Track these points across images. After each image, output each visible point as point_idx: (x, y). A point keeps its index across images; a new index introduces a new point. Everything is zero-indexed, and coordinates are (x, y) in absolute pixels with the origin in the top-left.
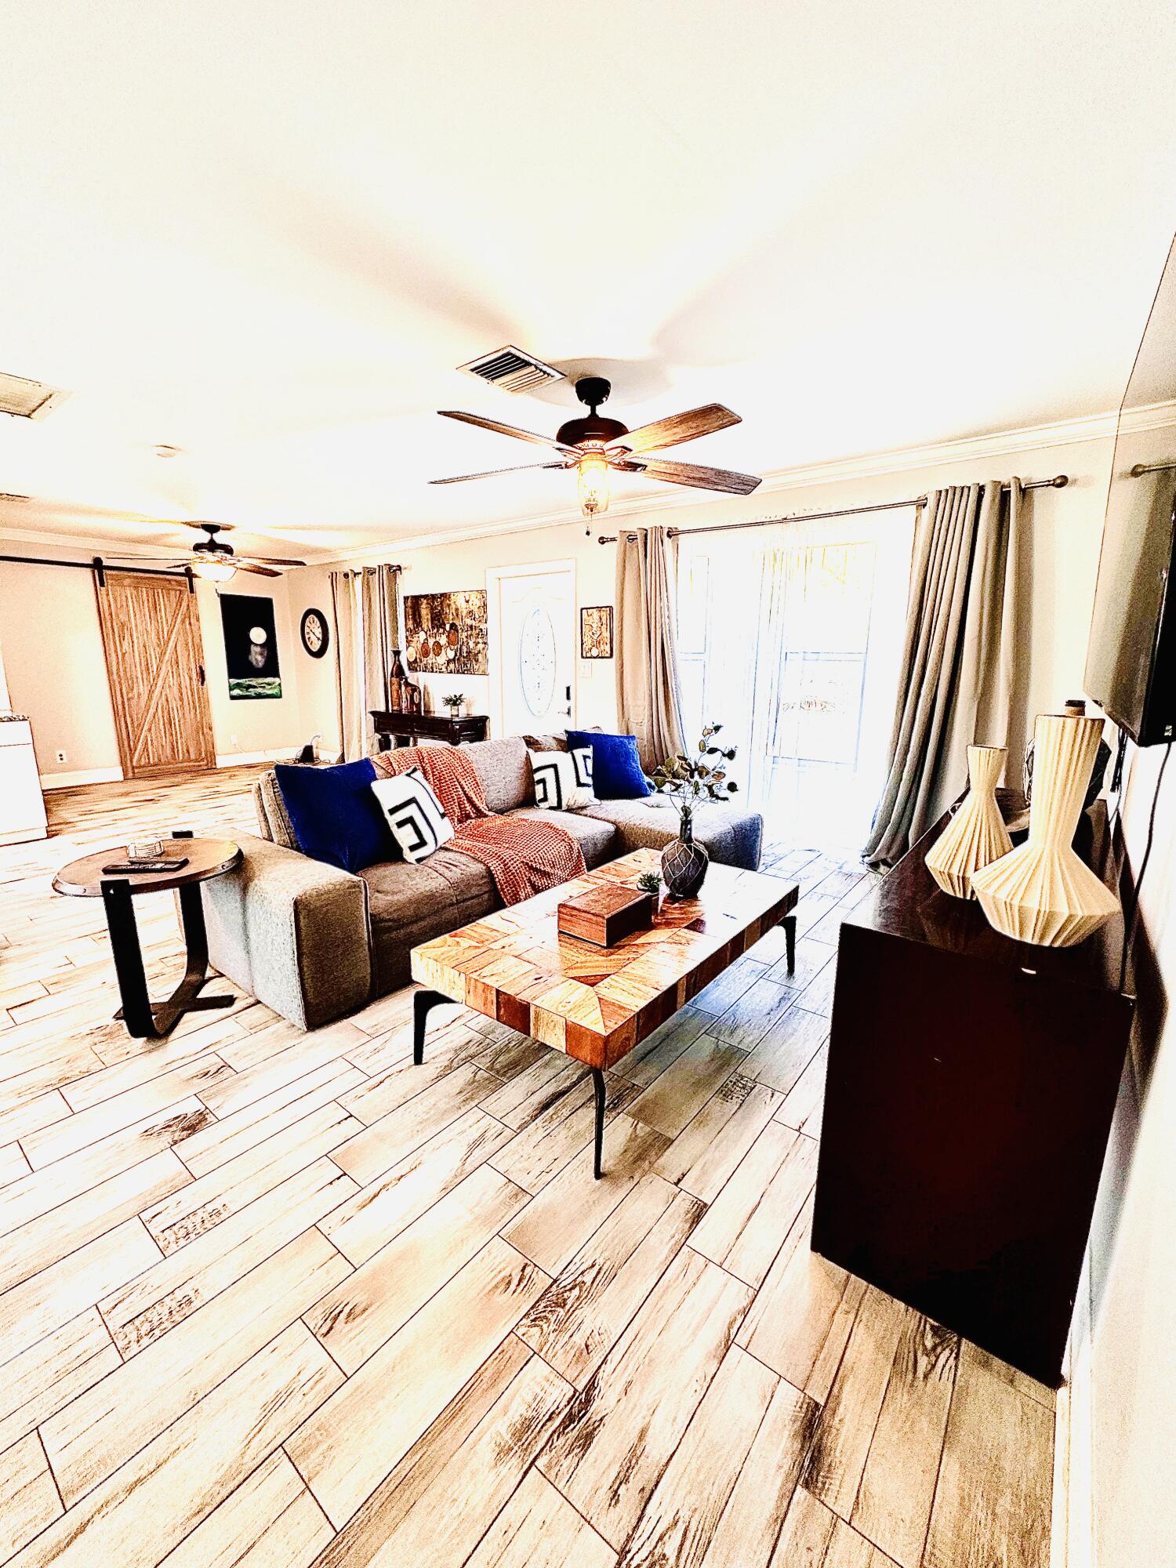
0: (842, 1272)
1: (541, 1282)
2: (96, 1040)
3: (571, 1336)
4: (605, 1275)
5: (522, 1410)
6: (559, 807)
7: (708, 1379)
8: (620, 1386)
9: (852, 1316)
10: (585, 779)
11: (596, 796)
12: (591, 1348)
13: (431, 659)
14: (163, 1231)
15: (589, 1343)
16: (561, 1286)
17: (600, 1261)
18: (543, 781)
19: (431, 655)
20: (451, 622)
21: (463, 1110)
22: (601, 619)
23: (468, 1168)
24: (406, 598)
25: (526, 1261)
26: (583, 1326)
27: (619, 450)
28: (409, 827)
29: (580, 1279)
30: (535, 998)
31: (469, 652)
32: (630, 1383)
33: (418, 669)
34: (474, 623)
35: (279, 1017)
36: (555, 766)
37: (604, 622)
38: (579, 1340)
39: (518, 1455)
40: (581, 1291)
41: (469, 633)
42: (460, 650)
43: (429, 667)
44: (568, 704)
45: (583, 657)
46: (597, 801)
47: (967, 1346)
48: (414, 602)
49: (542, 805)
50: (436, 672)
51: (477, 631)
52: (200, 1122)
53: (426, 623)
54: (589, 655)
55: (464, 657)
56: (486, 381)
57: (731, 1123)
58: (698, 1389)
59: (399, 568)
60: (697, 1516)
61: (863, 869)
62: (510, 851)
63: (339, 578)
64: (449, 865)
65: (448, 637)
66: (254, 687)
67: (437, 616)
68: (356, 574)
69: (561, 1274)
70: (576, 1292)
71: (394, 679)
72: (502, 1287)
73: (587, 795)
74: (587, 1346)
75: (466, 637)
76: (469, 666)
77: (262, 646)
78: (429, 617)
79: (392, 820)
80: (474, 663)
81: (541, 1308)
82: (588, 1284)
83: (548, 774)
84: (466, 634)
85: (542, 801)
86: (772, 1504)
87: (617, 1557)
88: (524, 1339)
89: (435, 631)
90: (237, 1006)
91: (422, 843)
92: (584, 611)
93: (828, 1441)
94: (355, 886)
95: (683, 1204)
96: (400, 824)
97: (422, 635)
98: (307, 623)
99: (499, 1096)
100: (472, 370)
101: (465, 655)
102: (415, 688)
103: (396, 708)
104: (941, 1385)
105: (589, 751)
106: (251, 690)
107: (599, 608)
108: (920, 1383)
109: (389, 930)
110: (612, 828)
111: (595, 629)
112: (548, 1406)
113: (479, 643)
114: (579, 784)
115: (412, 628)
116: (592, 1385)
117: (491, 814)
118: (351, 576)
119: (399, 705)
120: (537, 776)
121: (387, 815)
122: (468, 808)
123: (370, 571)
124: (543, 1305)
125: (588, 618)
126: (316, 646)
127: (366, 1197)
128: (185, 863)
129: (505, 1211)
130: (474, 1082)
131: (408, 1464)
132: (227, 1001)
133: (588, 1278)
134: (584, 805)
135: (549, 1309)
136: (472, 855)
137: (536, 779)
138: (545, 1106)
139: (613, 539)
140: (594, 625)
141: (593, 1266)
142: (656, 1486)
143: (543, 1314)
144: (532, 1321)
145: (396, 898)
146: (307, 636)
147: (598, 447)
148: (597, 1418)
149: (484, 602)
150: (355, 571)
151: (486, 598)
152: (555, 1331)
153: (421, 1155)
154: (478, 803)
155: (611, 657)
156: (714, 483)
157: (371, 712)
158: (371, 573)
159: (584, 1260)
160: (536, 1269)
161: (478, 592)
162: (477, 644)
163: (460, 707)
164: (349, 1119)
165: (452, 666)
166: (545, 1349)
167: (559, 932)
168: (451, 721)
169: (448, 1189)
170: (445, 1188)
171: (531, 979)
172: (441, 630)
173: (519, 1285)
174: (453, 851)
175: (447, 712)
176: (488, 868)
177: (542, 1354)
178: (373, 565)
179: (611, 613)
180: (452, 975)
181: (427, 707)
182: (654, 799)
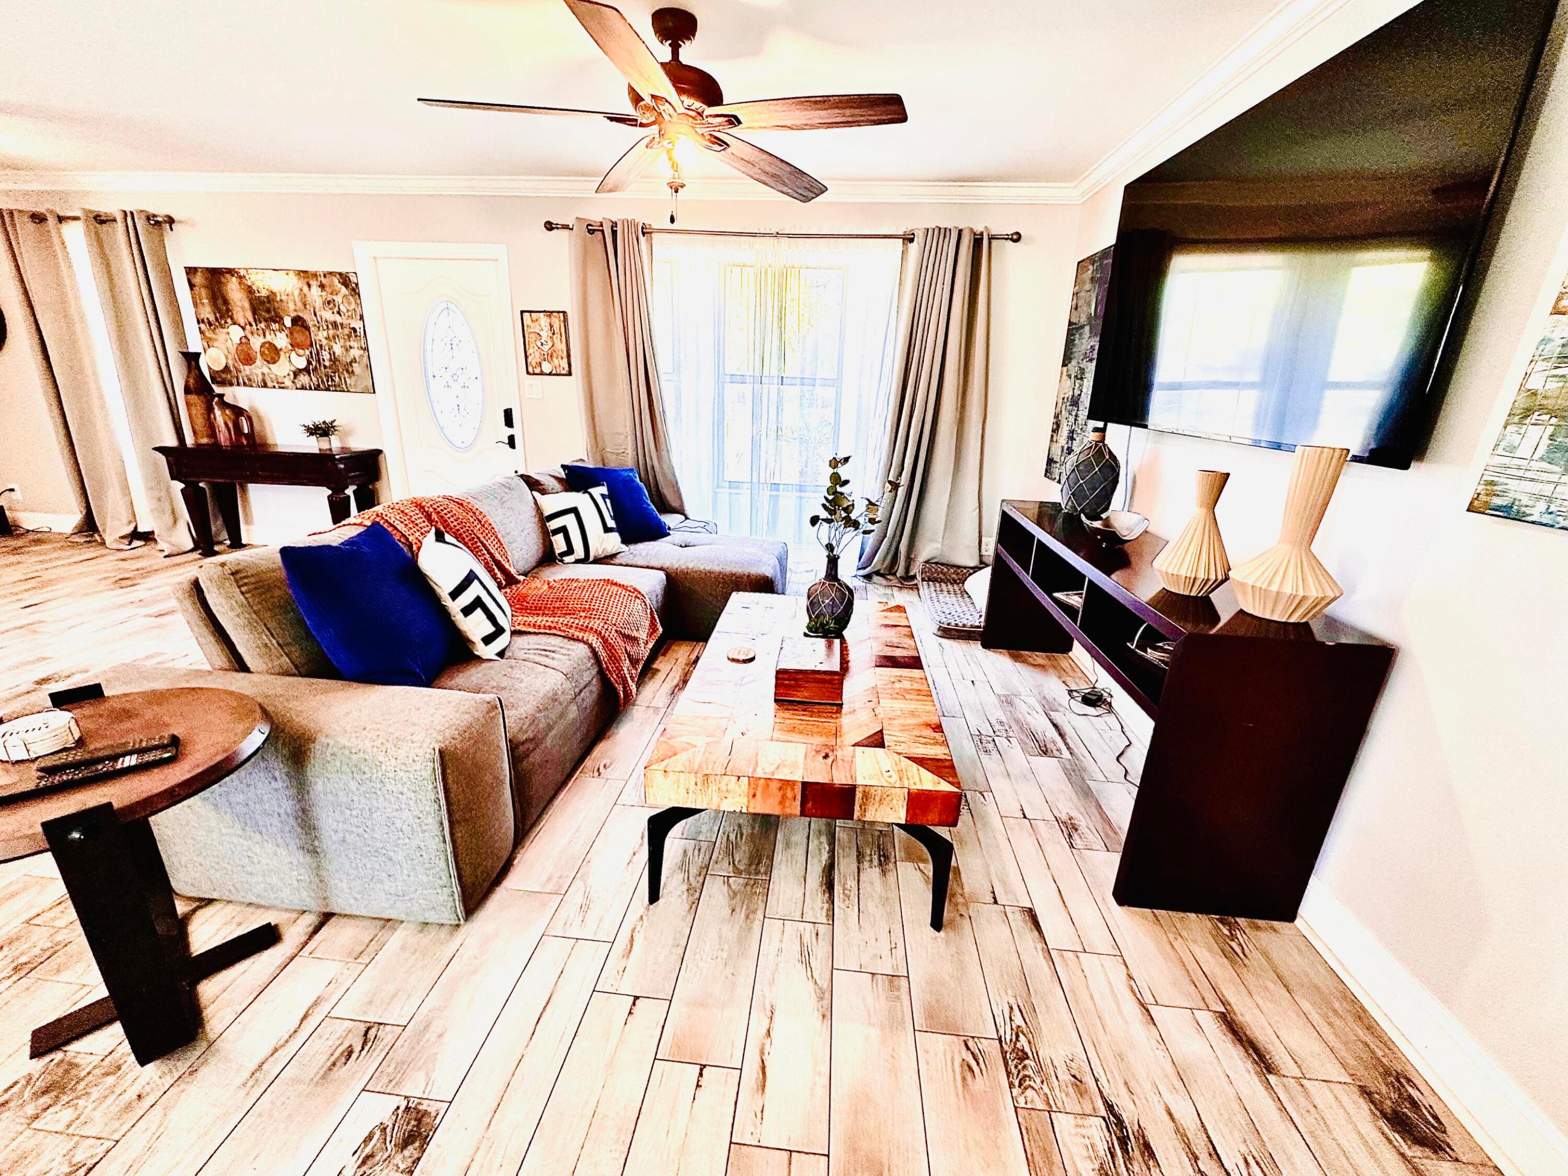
0: (1149, 911)
1: (992, 1049)
2: (30, 1110)
3: (1057, 1078)
4: (1029, 1009)
5: (1089, 1165)
6: (585, 560)
7: (1162, 1044)
8: (1124, 1092)
9: (1181, 940)
10: (611, 523)
11: (623, 542)
12: (1078, 1076)
13: (259, 368)
15: (1073, 1072)
16: (1008, 1041)
17: (1012, 1001)
18: (563, 530)
19: (259, 361)
20: (293, 314)
21: (757, 929)
22: (551, 326)
23: (825, 984)
24: (191, 271)
25: (962, 1038)
26: (1056, 1063)
28: (479, 612)
29: (1014, 1026)
30: (852, 778)
31: (334, 360)
32: (1126, 1083)
33: (235, 381)
34: (338, 319)
35: (391, 924)
36: (575, 511)
37: (557, 331)
38: (1065, 1077)
40: (1024, 1034)
41: (331, 332)
42: (318, 354)
43: (258, 378)
44: (510, 431)
45: (528, 373)
46: (624, 548)
47: (1241, 921)
48: (209, 280)
49: (567, 559)
50: (274, 387)
51: (347, 331)
52: (419, 1121)
53: (241, 312)
54: (537, 371)
55: (325, 367)
58: (1163, 1053)
59: (171, 221)
60: (1250, 1145)
63: (21, 222)
64: (546, 652)
65: (289, 336)
67: (263, 303)
68: (61, 219)
69: (997, 1031)
70: (1022, 1037)
71: (193, 398)
72: (968, 1075)
73: (613, 542)
74: (1074, 1076)
75: (328, 338)
76: (337, 379)
78: (247, 306)
79: (455, 607)
80: (346, 375)
81: (1014, 1070)
82: (1024, 1025)
83: (569, 521)
84: (325, 334)
85: (563, 554)
88: (1029, 1106)
89: (263, 325)
90: (293, 935)
91: (499, 631)
92: (526, 315)
93: (1249, 1033)
94: (492, 707)
95: (1016, 917)
96: (467, 611)
97: (236, 333)
99: (775, 896)
101: (327, 364)
102: (238, 412)
103: (205, 441)
104: (1255, 956)
105: (603, 490)
107: (547, 313)
108: (1246, 960)
109: (529, 754)
110: (662, 575)
111: (544, 338)
112: (1102, 1147)
113: (351, 347)
114: (607, 530)
115: (212, 318)
116: (1110, 1107)
117: (521, 578)
118: (51, 221)
119: (211, 436)
120: (554, 525)
121: (447, 601)
122: (498, 575)
123: (100, 220)
124: (1013, 1068)
125: (532, 325)
127: (754, 1075)
128: (175, 744)
129: (898, 1004)
130: (735, 894)
132: (265, 937)
133: (1018, 1020)
134: (614, 552)
137: (550, 528)
138: (829, 886)
139: (566, 227)
140: (543, 334)
141: (1011, 1007)
142: (1213, 1144)
143: (1021, 1074)
144: (1020, 1086)
145: (524, 710)
148: (1136, 1127)
149: (353, 290)
150: (61, 214)
151: (357, 285)
152: (1042, 1082)
153: (764, 996)
154: (507, 566)
155: (570, 374)
156: (784, 184)
157: (156, 449)
158: (102, 222)
159: (1001, 1008)
160: (976, 1040)
161: (340, 274)
162: (348, 349)
163: (332, 437)
164: (637, 1002)
165: (304, 379)
166: (1052, 1102)
167: (776, 701)
168: (325, 458)
169: (828, 1015)
170: (824, 1016)
171: (820, 758)
172: (275, 326)
173: (978, 1064)
174: (530, 633)
175: (312, 445)
176: (590, 646)
177: (1054, 1109)
178: (110, 207)
179: (565, 320)
180: (723, 783)
181: (264, 438)
182: (675, 537)
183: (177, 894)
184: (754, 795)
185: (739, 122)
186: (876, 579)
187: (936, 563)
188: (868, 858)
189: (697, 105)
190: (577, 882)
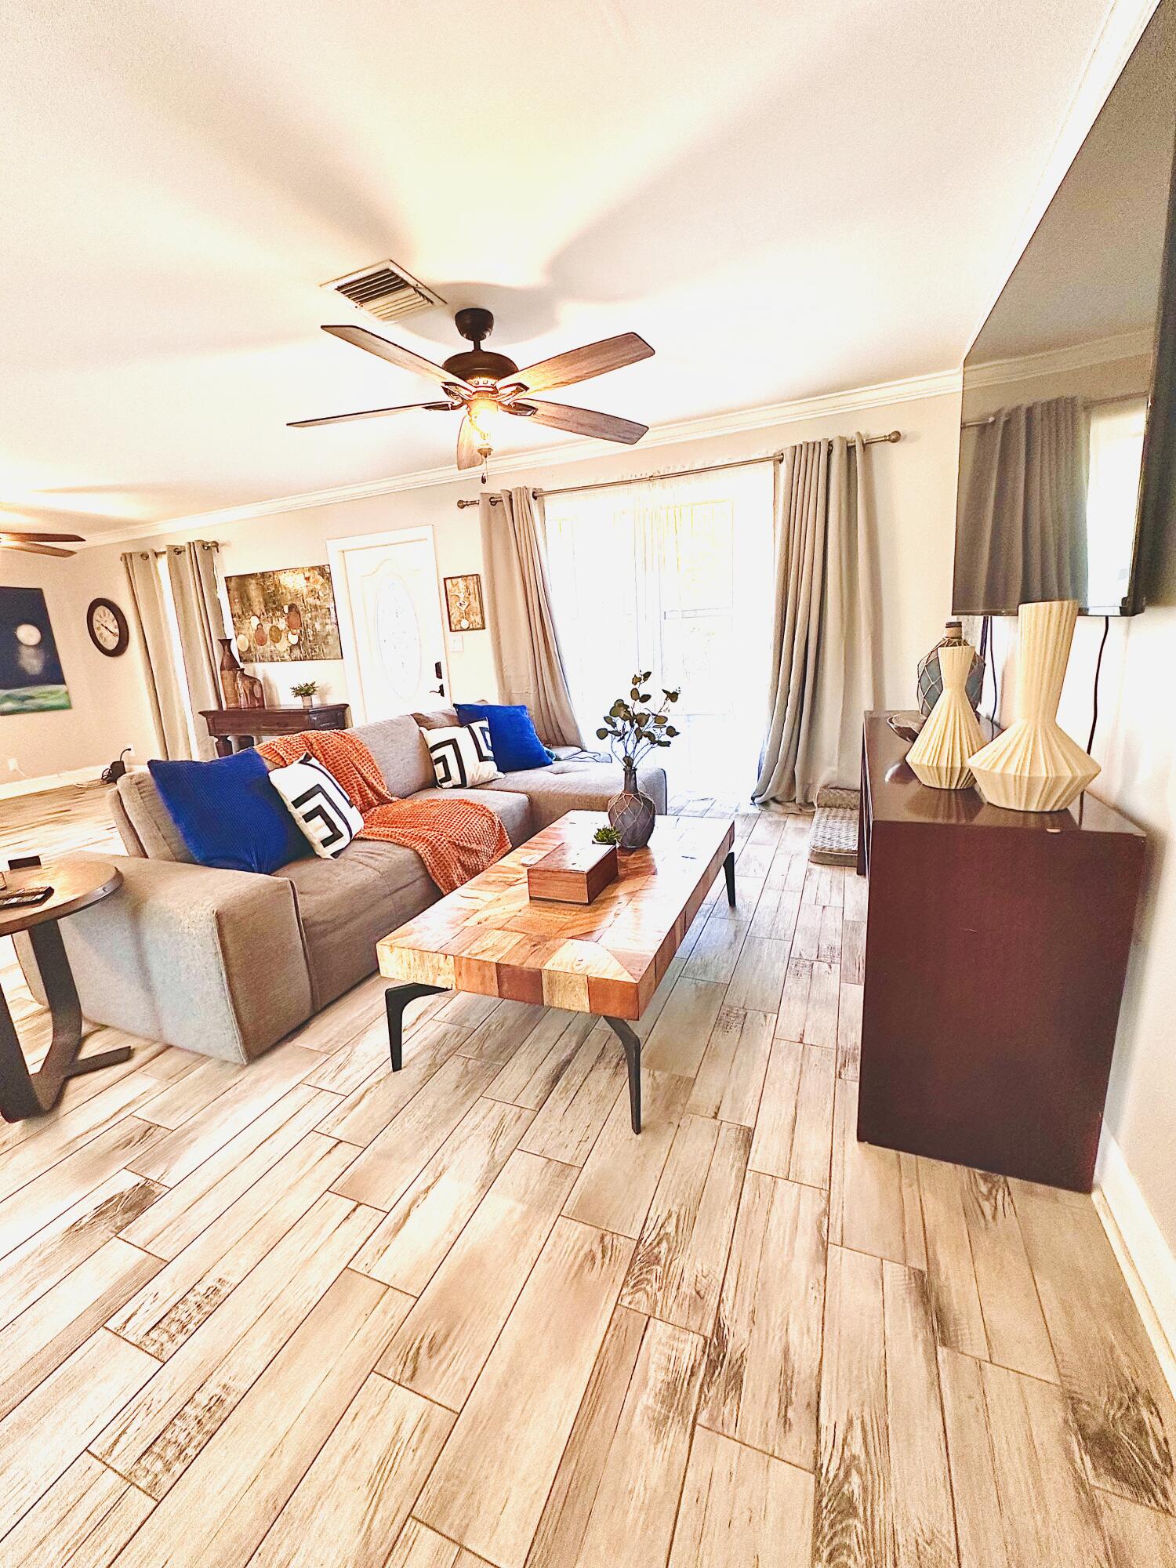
0: (891, 1153)
1: (625, 1248)
3: (678, 1289)
4: (688, 1220)
5: (661, 1376)
6: (463, 785)
7: (822, 1283)
8: (745, 1319)
9: (915, 1187)
10: (490, 754)
11: (499, 770)
12: (702, 1293)
13: (269, 646)
14: (148, 1333)
15: (698, 1289)
16: (647, 1244)
17: (675, 1209)
18: (443, 759)
19: (269, 642)
20: (290, 603)
21: (469, 1104)
22: (467, 588)
23: (500, 1159)
24: (228, 579)
25: (602, 1232)
26: (686, 1275)
27: (514, 388)
28: (318, 820)
29: (662, 1232)
30: (543, 963)
31: (315, 635)
32: (753, 1312)
33: (254, 658)
34: (318, 603)
35: (202, 1058)
36: (453, 742)
37: (472, 591)
38: (687, 1289)
39: (676, 1420)
40: (668, 1242)
41: (314, 613)
42: (305, 633)
43: (268, 655)
44: (439, 682)
45: (451, 630)
46: (501, 775)
47: (1013, 1181)
48: (239, 584)
49: (445, 785)
50: (278, 661)
51: (324, 611)
52: (145, 1197)
53: (258, 605)
54: (458, 628)
55: (310, 641)
56: (354, 304)
57: (740, 1050)
58: (817, 1294)
59: (216, 544)
60: (867, 1410)
61: (755, 810)
62: (433, 833)
63: (135, 560)
64: (371, 854)
65: (288, 619)
66: (31, 698)
67: (271, 597)
68: (156, 554)
69: (642, 1232)
70: (664, 1245)
71: (226, 672)
72: (588, 1265)
73: (490, 769)
74: (698, 1293)
75: (311, 619)
77: (36, 646)
78: (261, 600)
79: (298, 813)
80: (324, 646)
81: (637, 1272)
82: (673, 1234)
83: (448, 751)
84: (310, 615)
85: (443, 780)
86: (923, 1372)
87: (813, 1477)
88: (632, 1306)
89: (271, 614)
90: (140, 1057)
91: (336, 835)
92: (448, 581)
93: (944, 1300)
94: (281, 887)
95: (728, 1136)
96: (308, 817)
97: (255, 621)
98: (96, 617)
99: (501, 1081)
100: (339, 289)
101: (311, 639)
102: (253, 680)
103: (232, 705)
104: (1008, 1222)
105: (485, 724)
106: (27, 702)
107: (464, 577)
108: (991, 1224)
109: (324, 934)
110: (524, 797)
111: (462, 599)
112: (686, 1362)
113: (326, 624)
114: (482, 758)
115: (240, 613)
116: (719, 1326)
117: (394, 799)
118: (152, 557)
119: (237, 701)
120: (436, 754)
121: (292, 809)
122: (370, 795)
123: (178, 551)
124: (637, 1269)
125: (453, 589)
126: (111, 643)
127: (396, 1220)
128: (49, 892)
129: (559, 1189)
130: (468, 1073)
131: (565, 1478)
132: (125, 1055)
133: (670, 1228)
134: (489, 779)
135: (645, 1270)
136: (395, 841)
137: (434, 758)
138: (556, 1080)
139: (474, 503)
140: (462, 596)
141: (670, 1216)
142: (819, 1396)
143: (641, 1277)
144: (633, 1287)
145: (325, 897)
146: (97, 633)
147: (489, 385)
148: (738, 1355)
149: (328, 578)
150: (157, 551)
151: (330, 574)
152: (660, 1289)
153: (442, 1160)
154: (380, 789)
155: (484, 628)
156: (603, 430)
157: (200, 713)
158: (179, 553)
159: (659, 1211)
160: (615, 1236)
161: (319, 567)
162: (324, 625)
163: (313, 696)
164: (340, 1145)
165: (297, 652)
166: (658, 1309)
167: (531, 898)
168: (303, 713)
169: (486, 1187)
170: (483, 1186)
171: (528, 947)
172: (278, 613)
173: (604, 1257)
174: (370, 840)
175: (298, 703)
176: (416, 852)
177: (657, 1315)
178: (181, 542)
179: (479, 582)
180: (435, 960)
181: (271, 700)
182: (557, 766)
183: (85, 1019)
184: (460, 974)
185: (527, 389)
186: (773, 806)
187: (836, 788)
188: (607, 1060)
189: (491, 381)
190: (348, 1049)
